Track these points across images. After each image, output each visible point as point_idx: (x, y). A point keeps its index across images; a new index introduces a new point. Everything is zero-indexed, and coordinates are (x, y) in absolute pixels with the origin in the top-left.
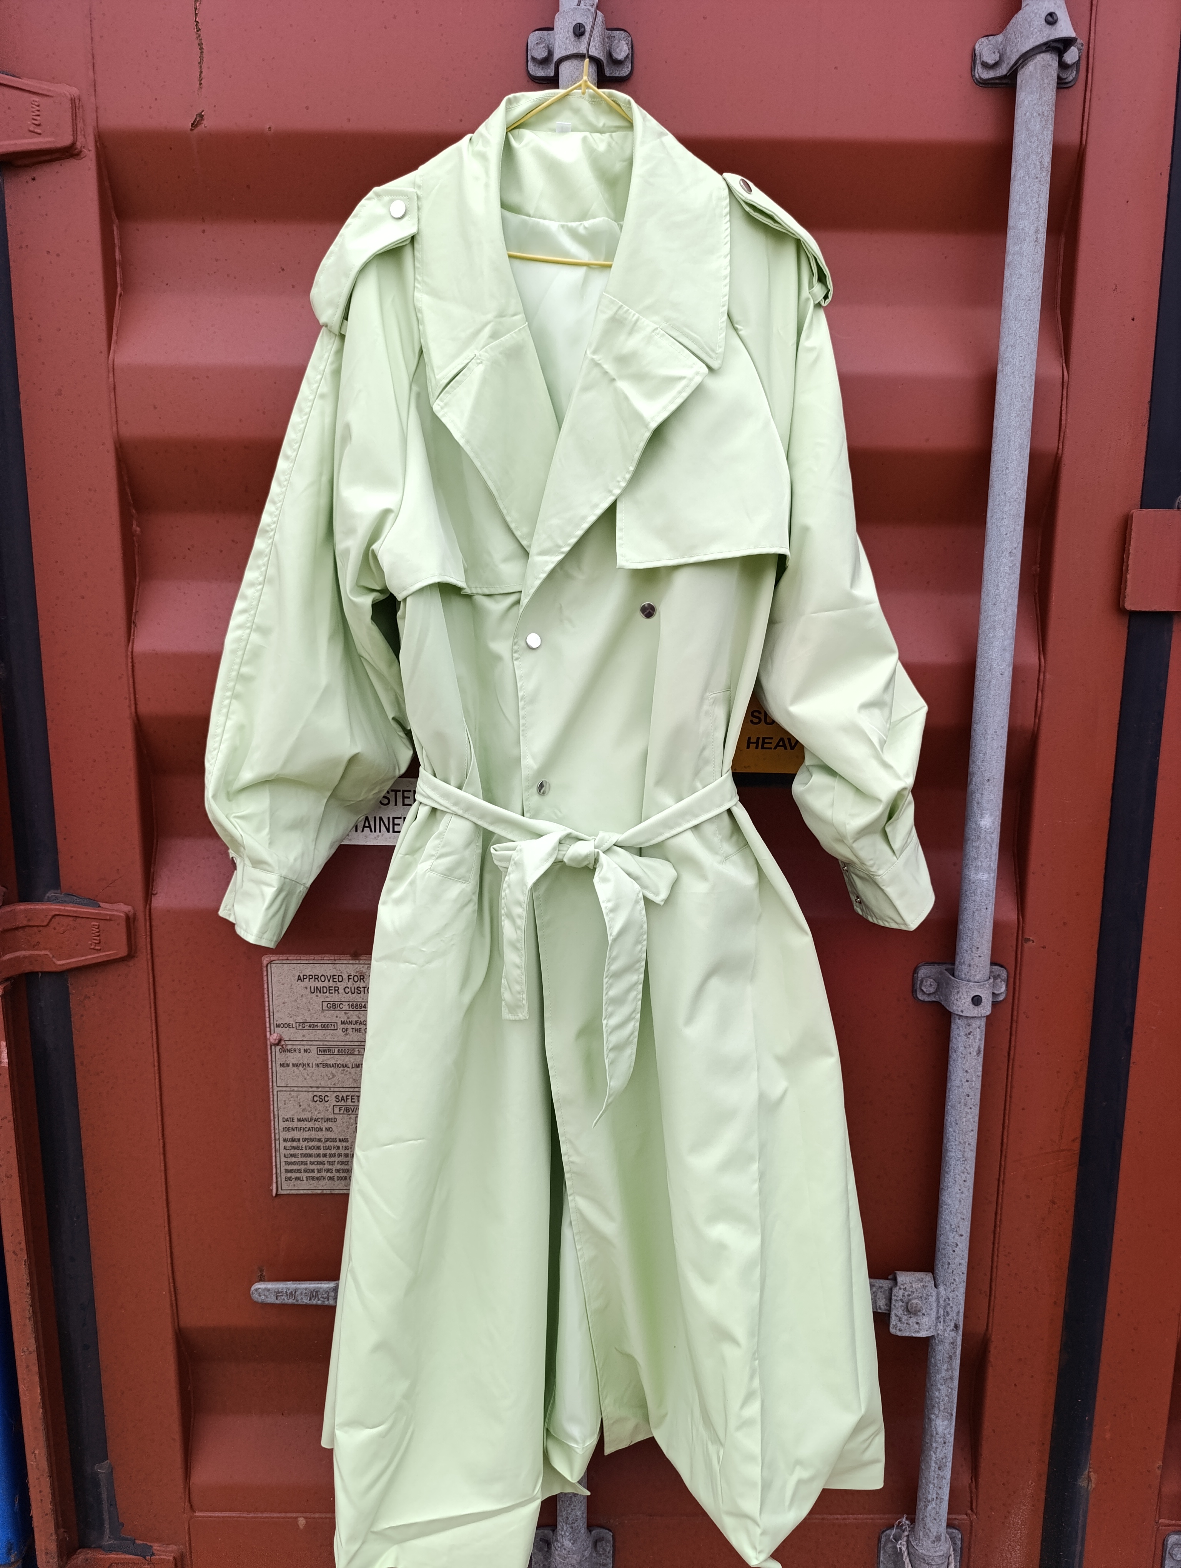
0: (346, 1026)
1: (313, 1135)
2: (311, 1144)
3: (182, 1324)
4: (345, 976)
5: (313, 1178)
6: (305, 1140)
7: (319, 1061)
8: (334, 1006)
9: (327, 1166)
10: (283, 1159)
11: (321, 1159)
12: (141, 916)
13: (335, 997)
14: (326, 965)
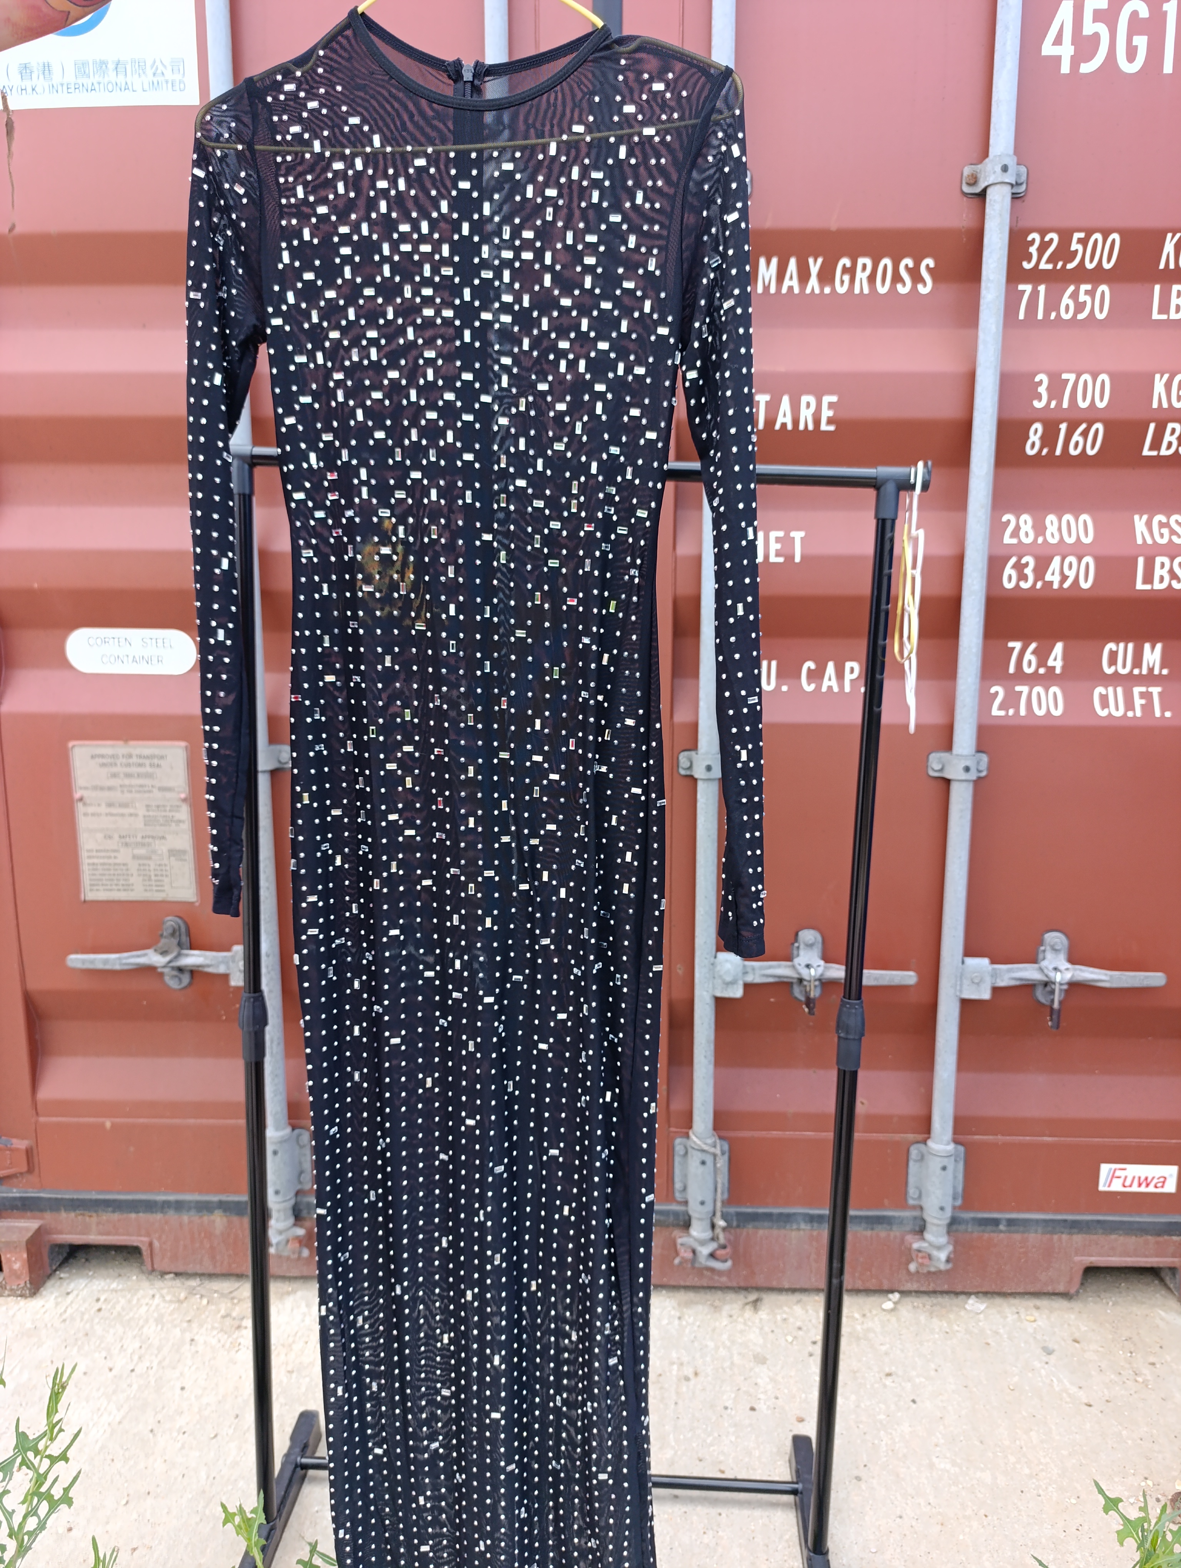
0: (122, 788)
1: (106, 861)
2: (105, 867)
3: (27, 989)
4: (121, 756)
5: (106, 890)
6: (101, 864)
7: (107, 812)
9: (116, 882)
10: (88, 877)
11: (112, 877)
13: (114, 770)
14: (107, 748)
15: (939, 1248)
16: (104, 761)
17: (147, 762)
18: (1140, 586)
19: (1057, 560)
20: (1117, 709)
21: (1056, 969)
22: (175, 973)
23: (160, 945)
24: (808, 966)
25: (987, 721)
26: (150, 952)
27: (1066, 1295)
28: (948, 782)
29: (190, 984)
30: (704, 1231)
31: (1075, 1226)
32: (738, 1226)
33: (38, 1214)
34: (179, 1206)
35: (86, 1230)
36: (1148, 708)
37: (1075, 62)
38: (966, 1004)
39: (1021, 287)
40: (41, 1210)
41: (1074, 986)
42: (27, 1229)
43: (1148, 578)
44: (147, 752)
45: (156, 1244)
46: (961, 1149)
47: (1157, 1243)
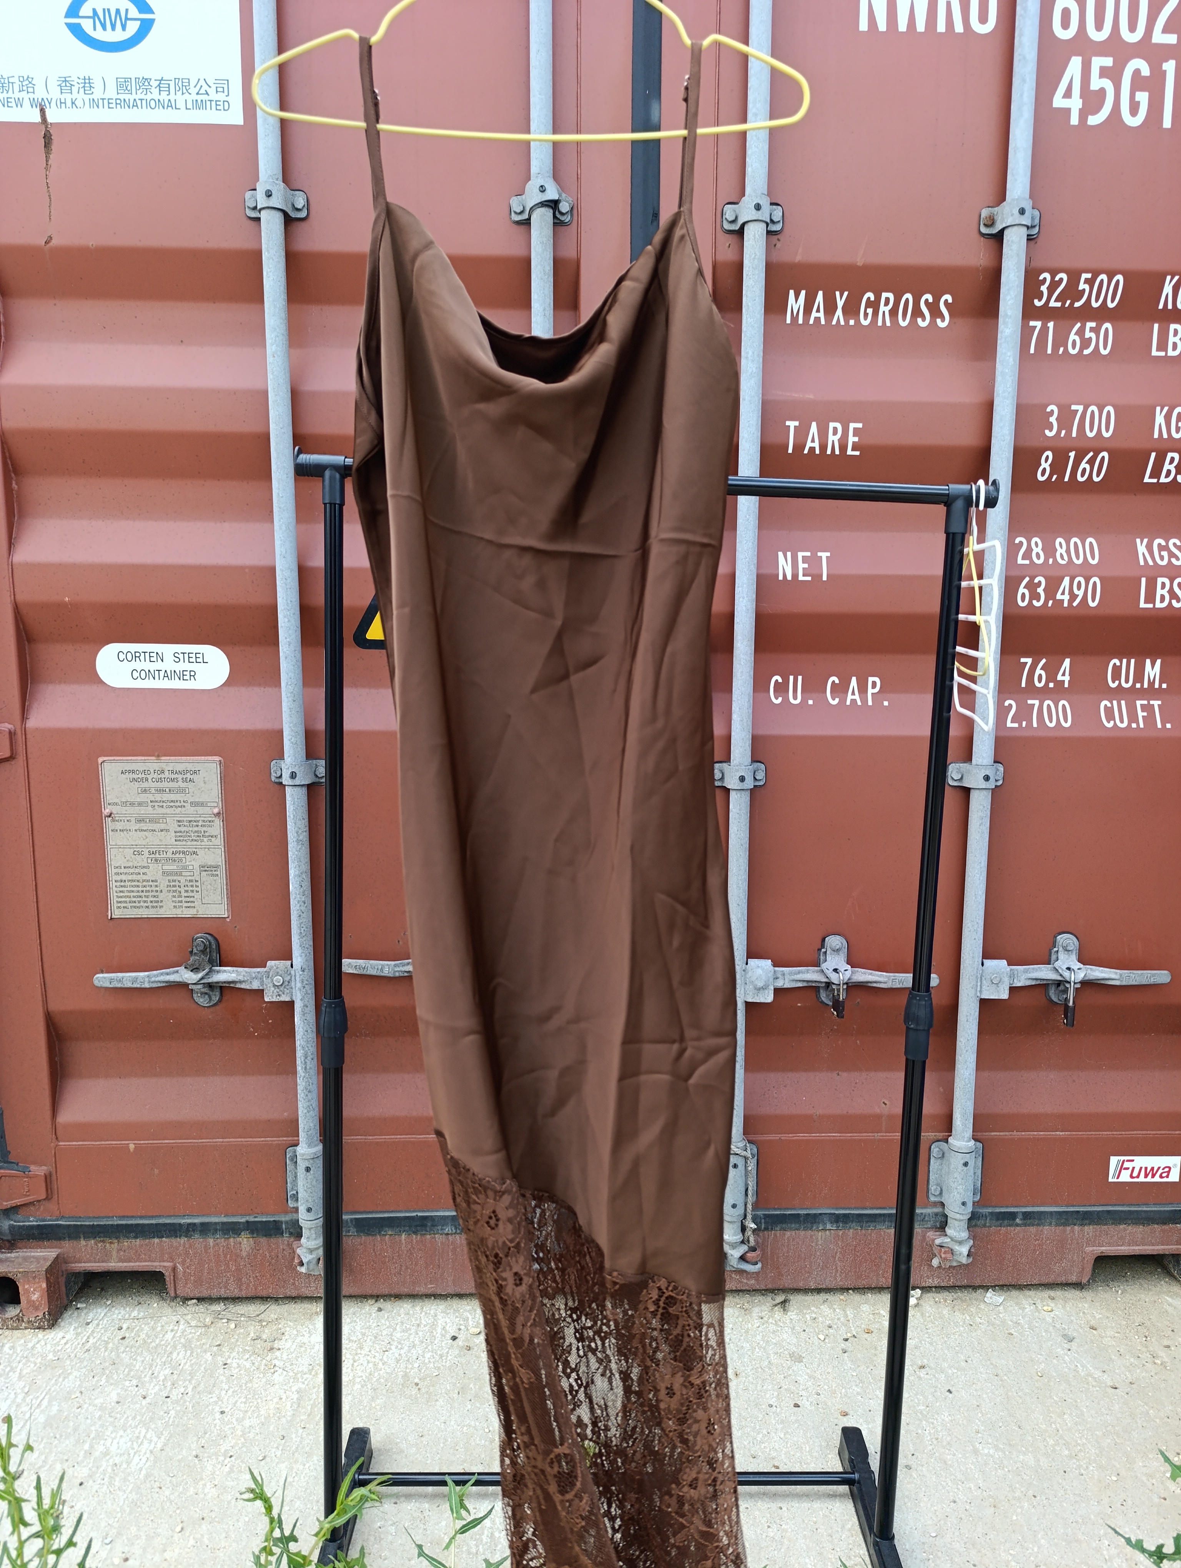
0: (153, 804)
1: (134, 877)
2: (133, 884)
3: (50, 1009)
4: (152, 771)
5: (134, 907)
6: (129, 881)
7: (137, 828)
8: (145, 791)
9: (144, 899)
10: (115, 894)
11: (140, 894)
12: (19, 732)
13: (145, 785)
14: (139, 764)
15: (960, 1243)
16: (136, 776)
17: (180, 777)
18: (1142, 605)
19: (1066, 581)
20: (1122, 721)
21: (1069, 969)
22: (206, 990)
23: (190, 962)
24: (835, 970)
25: (1002, 734)
26: (182, 969)
27: (1078, 1286)
28: (967, 791)
29: (220, 1001)
30: (735, 1235)
31: (1086, 1218)
32: (766, 1229)
33: (55, 1242)
34: (205, 1229)
35: (107, 1257)
36: (1150, 719)
37: (1084, 114)
38: (985, 1004)
39: (1032, 323)
40: (59, 1239)
41: (1087, 984)
42: (45, 1259)
43: (1150, 598)
44: (180, 767)
45: (180, 1267)
46: (980, 1145)
47: (1163, 1231)
